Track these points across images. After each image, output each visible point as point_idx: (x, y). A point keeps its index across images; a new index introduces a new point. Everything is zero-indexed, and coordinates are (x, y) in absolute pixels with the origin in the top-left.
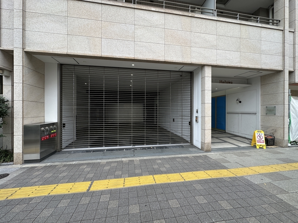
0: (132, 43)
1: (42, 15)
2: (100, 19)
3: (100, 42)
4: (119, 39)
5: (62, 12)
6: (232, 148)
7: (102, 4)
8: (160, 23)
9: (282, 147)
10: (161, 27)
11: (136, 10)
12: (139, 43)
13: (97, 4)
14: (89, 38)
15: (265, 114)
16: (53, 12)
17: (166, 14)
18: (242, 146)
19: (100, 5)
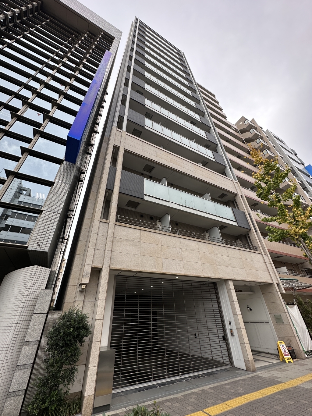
0: (181, 262)
1: (124, 240)
2: (161, 244)
3: (162, 261)
4: (173, 259)
5: (137, 238)
6: (269, 366)
7: (161, 234)
8: (196, 248)
9: (303, 359)
10: (197, 250)
11: (181, 239)
12: (186, 262)
13: (158, 234)
14: (154, 258)
15: (276, 323)
16: (132, 238)
17: (198, 242)
18: (275, 363)
19: (160, 235)
